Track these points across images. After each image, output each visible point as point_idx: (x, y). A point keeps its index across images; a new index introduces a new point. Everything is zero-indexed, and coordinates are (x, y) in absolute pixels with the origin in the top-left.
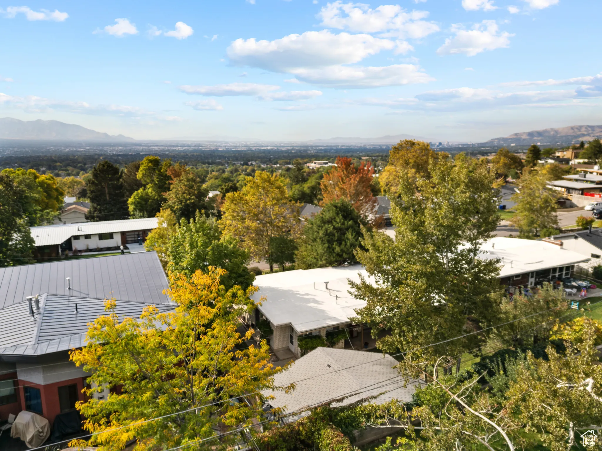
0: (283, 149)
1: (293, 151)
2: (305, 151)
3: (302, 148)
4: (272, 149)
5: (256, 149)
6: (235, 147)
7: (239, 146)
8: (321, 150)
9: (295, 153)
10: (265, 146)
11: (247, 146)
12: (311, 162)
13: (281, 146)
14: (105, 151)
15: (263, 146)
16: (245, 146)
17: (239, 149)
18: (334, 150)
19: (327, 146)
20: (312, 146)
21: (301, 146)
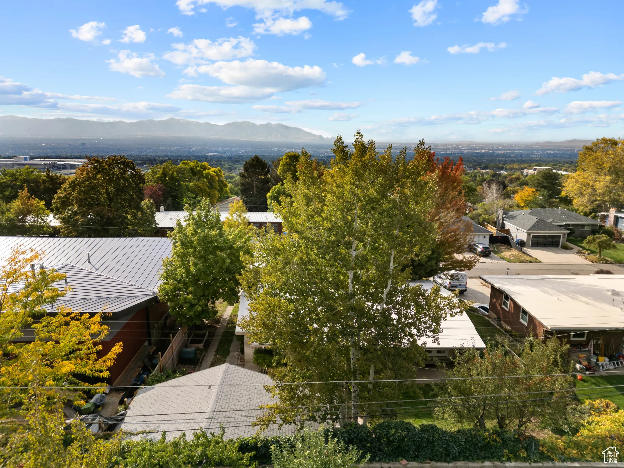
0: (500, 152)
1: (512, 155)
2: (528, 155)
3: (525, 152)
4: (487, 153)
5: (467, 153)
6: (445, 149)
7: (449, 149)
8: (550, 154)
9: (514, 157)
10: (479, 149)
11: (458, 149)
12: (530, 167)
13: (498, 150)
14: (318, 152)
15: (476, 149)
16: (455, 149)
17: (448, 152)
18: (568, 154)
19: (558, 150)
20: (538, 150)
21: (523, 150)
